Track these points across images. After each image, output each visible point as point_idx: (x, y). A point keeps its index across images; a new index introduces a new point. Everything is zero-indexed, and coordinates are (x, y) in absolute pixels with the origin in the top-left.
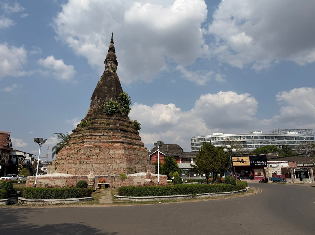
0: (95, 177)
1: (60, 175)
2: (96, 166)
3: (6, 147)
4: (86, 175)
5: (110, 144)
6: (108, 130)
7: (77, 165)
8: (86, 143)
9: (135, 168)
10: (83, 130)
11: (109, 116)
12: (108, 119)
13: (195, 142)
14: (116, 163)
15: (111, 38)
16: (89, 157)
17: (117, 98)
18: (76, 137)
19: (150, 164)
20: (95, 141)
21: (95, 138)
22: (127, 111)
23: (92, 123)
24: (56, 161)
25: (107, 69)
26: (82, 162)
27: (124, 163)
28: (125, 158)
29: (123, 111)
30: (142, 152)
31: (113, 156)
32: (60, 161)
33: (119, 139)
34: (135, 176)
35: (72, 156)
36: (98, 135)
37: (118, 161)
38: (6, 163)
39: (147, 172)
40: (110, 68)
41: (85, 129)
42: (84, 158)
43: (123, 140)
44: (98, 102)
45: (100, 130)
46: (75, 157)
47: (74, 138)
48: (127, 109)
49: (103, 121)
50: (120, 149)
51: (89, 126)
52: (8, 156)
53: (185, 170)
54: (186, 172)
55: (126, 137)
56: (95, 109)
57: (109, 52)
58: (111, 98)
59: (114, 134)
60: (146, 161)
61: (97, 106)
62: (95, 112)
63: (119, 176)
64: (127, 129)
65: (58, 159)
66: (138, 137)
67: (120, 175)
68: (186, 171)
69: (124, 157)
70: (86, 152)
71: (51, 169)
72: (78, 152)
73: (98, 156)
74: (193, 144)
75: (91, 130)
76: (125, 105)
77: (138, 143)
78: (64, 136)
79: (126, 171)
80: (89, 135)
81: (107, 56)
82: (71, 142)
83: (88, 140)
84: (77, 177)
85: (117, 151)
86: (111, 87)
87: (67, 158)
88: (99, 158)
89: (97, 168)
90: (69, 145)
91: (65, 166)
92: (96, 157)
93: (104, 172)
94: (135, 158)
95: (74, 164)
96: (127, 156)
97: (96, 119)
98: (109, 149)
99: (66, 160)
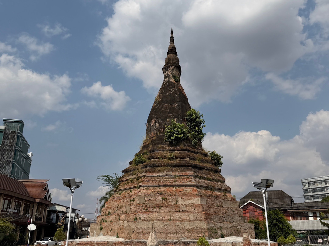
0: (157, 244)
1: (107, 238)
2: (158, 224)
3: (42, 199)
4: (145, 239)
5: (178, 188)
6: (173, 167)
7: (131, 224)
8: (141, 188)
9: (221, 228)
10: (137, 169)
11: (173, 146)
12: (172, 150)
13: (309, 186)
14: (190, 220)
15: (170, 35)
16: (147, 209)
17: (183, 118)
18: (128, 180)
19: (245, 222)
20: (155, 184)
21: (155, 181)
22: (199, 136)
23: (149, 158)
24: (102, 217)
25: (167, 79)
26: (138, 218)
27: (201, 220)
28: (203, 211)
29: (193, 137)
30: (229, 202)
31: (184, 209)
32: (107, 217)
33: (190, 181)
34: (222, 243)
35: (123, 209)
36: (158, 176)
37: (192, 217)
38: (43, 221)
39: (244, 236)
40: (171, 76)
41: (139, 167)
42: (141, 211)
43: (196, 182)
44: (156, 126)
45: (162, 168)
46: (128, 211)
47: (126, 182)
48: (199, 134)
49: (165, 154)
50: (194, 196)
51: (145, 162)
52: (46, 212)
53: (301, 232)
54: (301, 236)
55: (201, 177)
56: (153, 137)
57: (168, 55)
58: (175, 120)
59: (183, 173)
60: (237, 218)
61: (155, 132)
62: (153, 141)
63: (195, 242)
64: (201, 164)
65: (104, 214)
66: (219, 177)
67: (197, 239)
68: (302, 234)
69: (201, 209)
70: (143, 201)
71: (95, 229)
72: (132, 202)
73: (160, 209)
74: (305, 191)
75: (148, 168)
76: (195, 128)
77: (220, 187)
78: (113, 179)
79: (206, 234)
80: (145, 176)
81: (166, 61)
82: (122, 188)
83: (145, 184)
84: (131, 242)
85: (188, 200)
86: (174, 104)
87: (117, 213)
88: (162, 212)
89: (161, 228)
90: (119, 192)
91: (113, 225)
92: (157, 209)
93: (171, 234)
94: (219, 211)
95: (126, 221)
96: (205, 209)
97: (154, 151)
98: (176, 198)
99: (116, 215)
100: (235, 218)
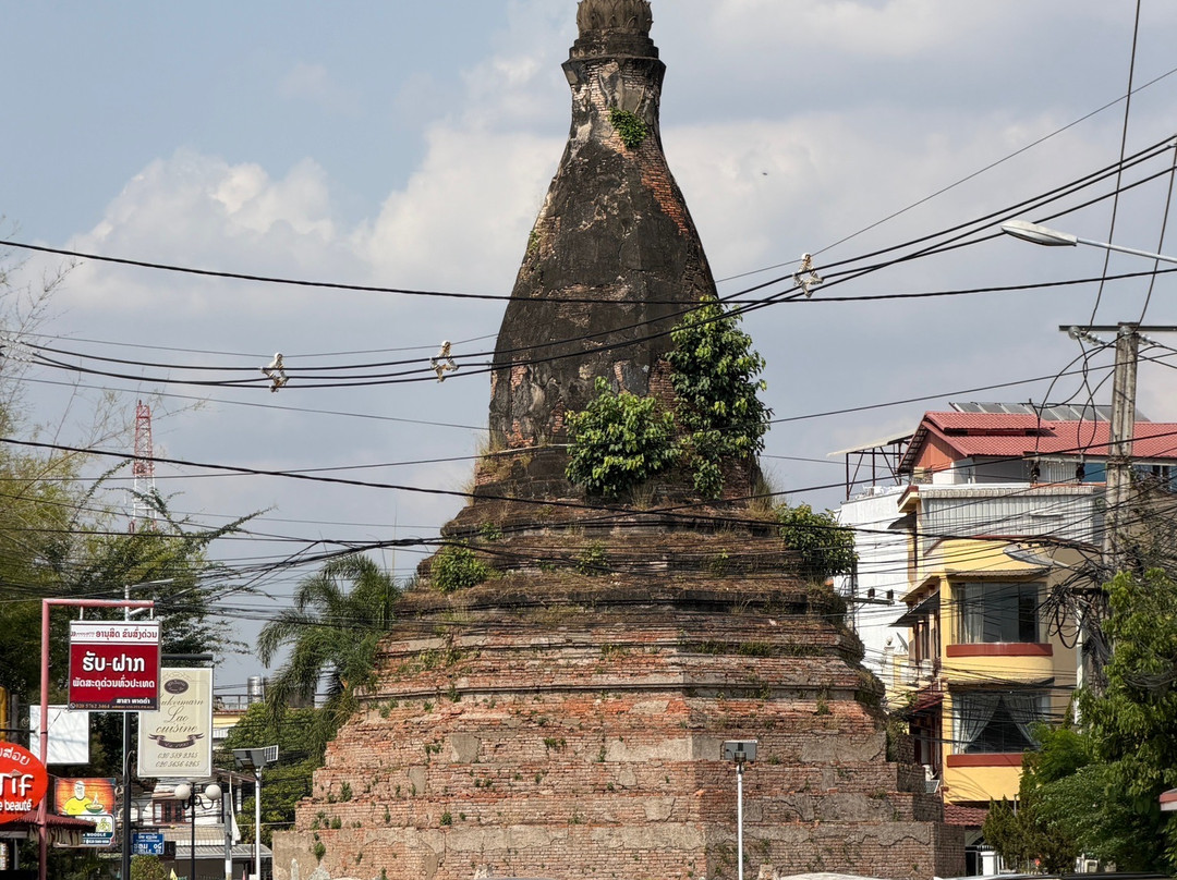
5: (611, 698)
6: (600, 604)
7: (429, 836)
8: (467, 699)
10: (451, 610)
11: (604, 505)
12: (599, 525)
14: (644, 822)
16: (489, 784)
17: (653, 361)
18: (414, 654)
20: (519, 683)
21: (521, 668)
23: (501, 564)
24: (318, 808)
25: (584, 130)
26: (455, 816)
27: (686, 821)
28: (699, 786)
30: (831, 742)
31: (628, 780)
32: (338, 809)
33: (662, 670)
35: (398, 778)
36: (534, 648)
37: (653, 810)
40: (605, 114)
41: (459, 599)
42: (465, 792)
43: (689, 669)
44: (531, 399)
45: (550, 613)
46: (420, 789)
47: (406, 660)
48: (735, 428)
49: (567, 542)
50: (669, 731)
51: (482, 580)
55: (713, 648)
56: (519, 450)
58: (617, 369)
59: (635, 636)
60: (858, 802)
61: (529, 427)
62: (517, 472)
65: (324, 794)
69: (690, 781)
70: (472, 753)
71: (295, 852)
72: (434, 756)
73: (538, 781)
75: (493, 613)
77: (802, 681)
79: (701, 867)
80: (482, 648)
82: (390, 689)
83: (482, 682)
85: (648, 748)
86: (614, 281)
87: (376, 793)
88: (544, 793)
89: (537, 850)
90: (380, 704)
91: (366, 841)
92: (528, 783)
93: (575, 871)
94: (774, 782)
95: (412, 828)
96: (710, 777)
97: (522, 531)
98: (600, 738)
99: (373, 804)
100: (845, 805)
